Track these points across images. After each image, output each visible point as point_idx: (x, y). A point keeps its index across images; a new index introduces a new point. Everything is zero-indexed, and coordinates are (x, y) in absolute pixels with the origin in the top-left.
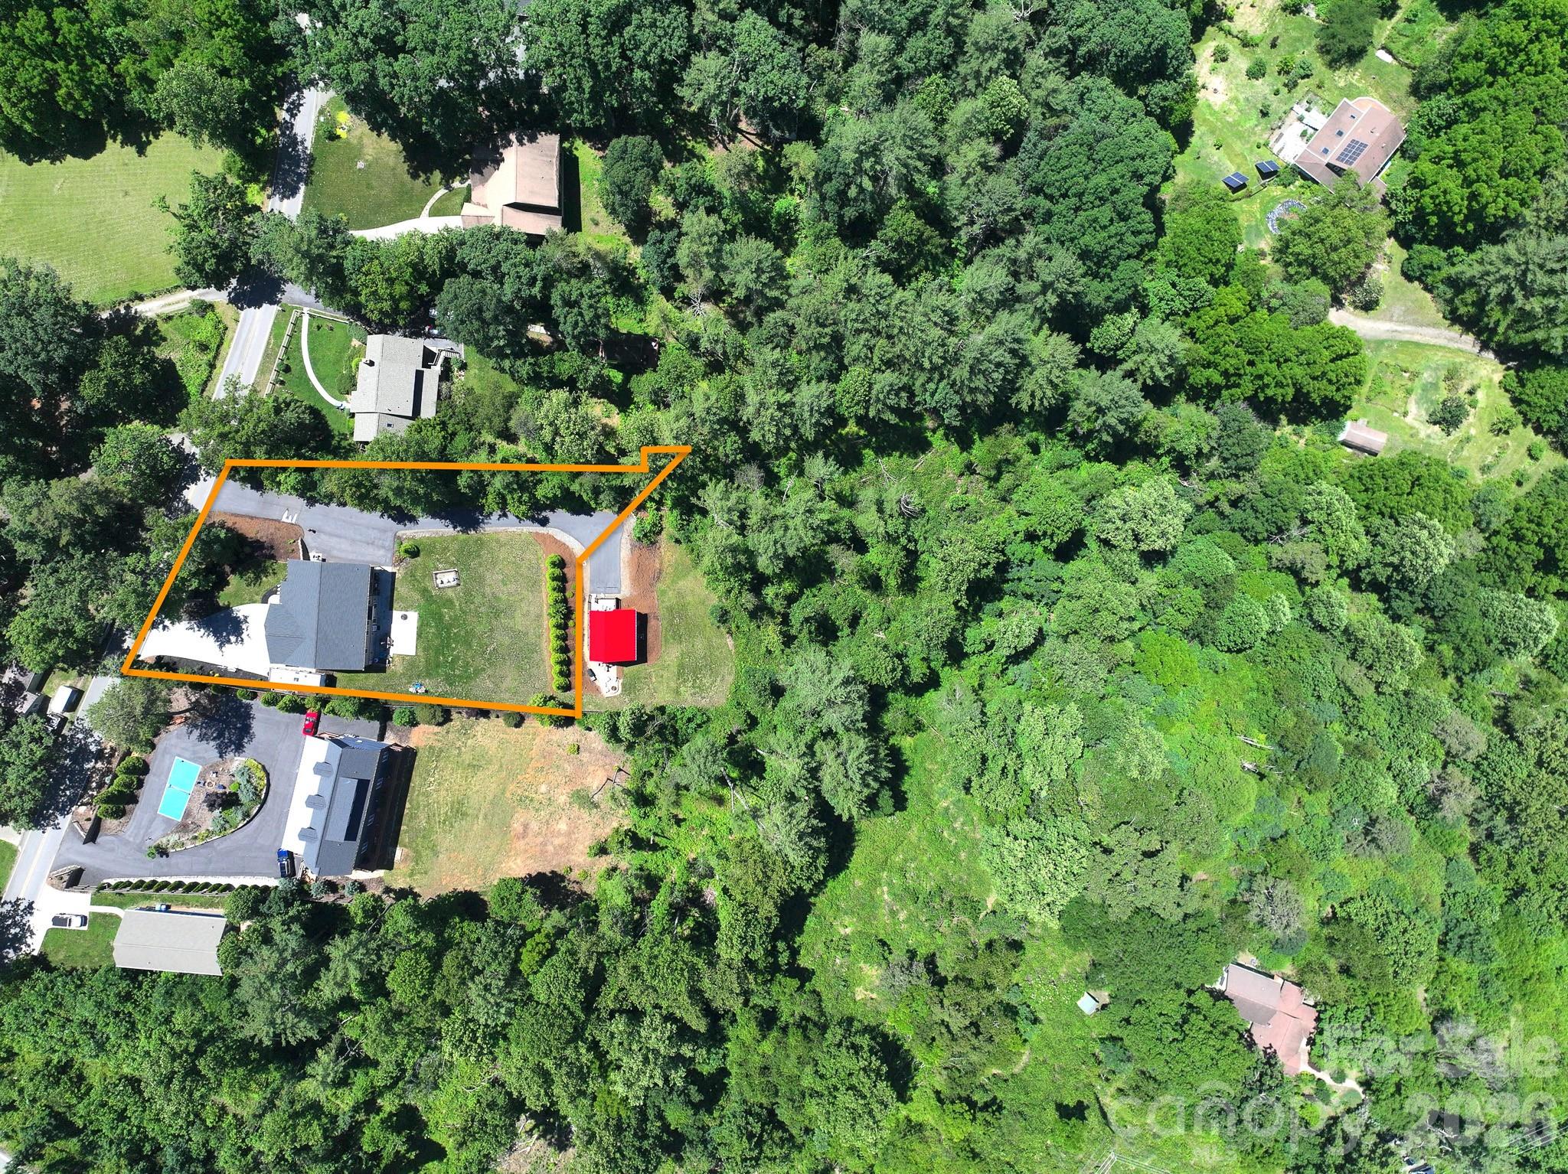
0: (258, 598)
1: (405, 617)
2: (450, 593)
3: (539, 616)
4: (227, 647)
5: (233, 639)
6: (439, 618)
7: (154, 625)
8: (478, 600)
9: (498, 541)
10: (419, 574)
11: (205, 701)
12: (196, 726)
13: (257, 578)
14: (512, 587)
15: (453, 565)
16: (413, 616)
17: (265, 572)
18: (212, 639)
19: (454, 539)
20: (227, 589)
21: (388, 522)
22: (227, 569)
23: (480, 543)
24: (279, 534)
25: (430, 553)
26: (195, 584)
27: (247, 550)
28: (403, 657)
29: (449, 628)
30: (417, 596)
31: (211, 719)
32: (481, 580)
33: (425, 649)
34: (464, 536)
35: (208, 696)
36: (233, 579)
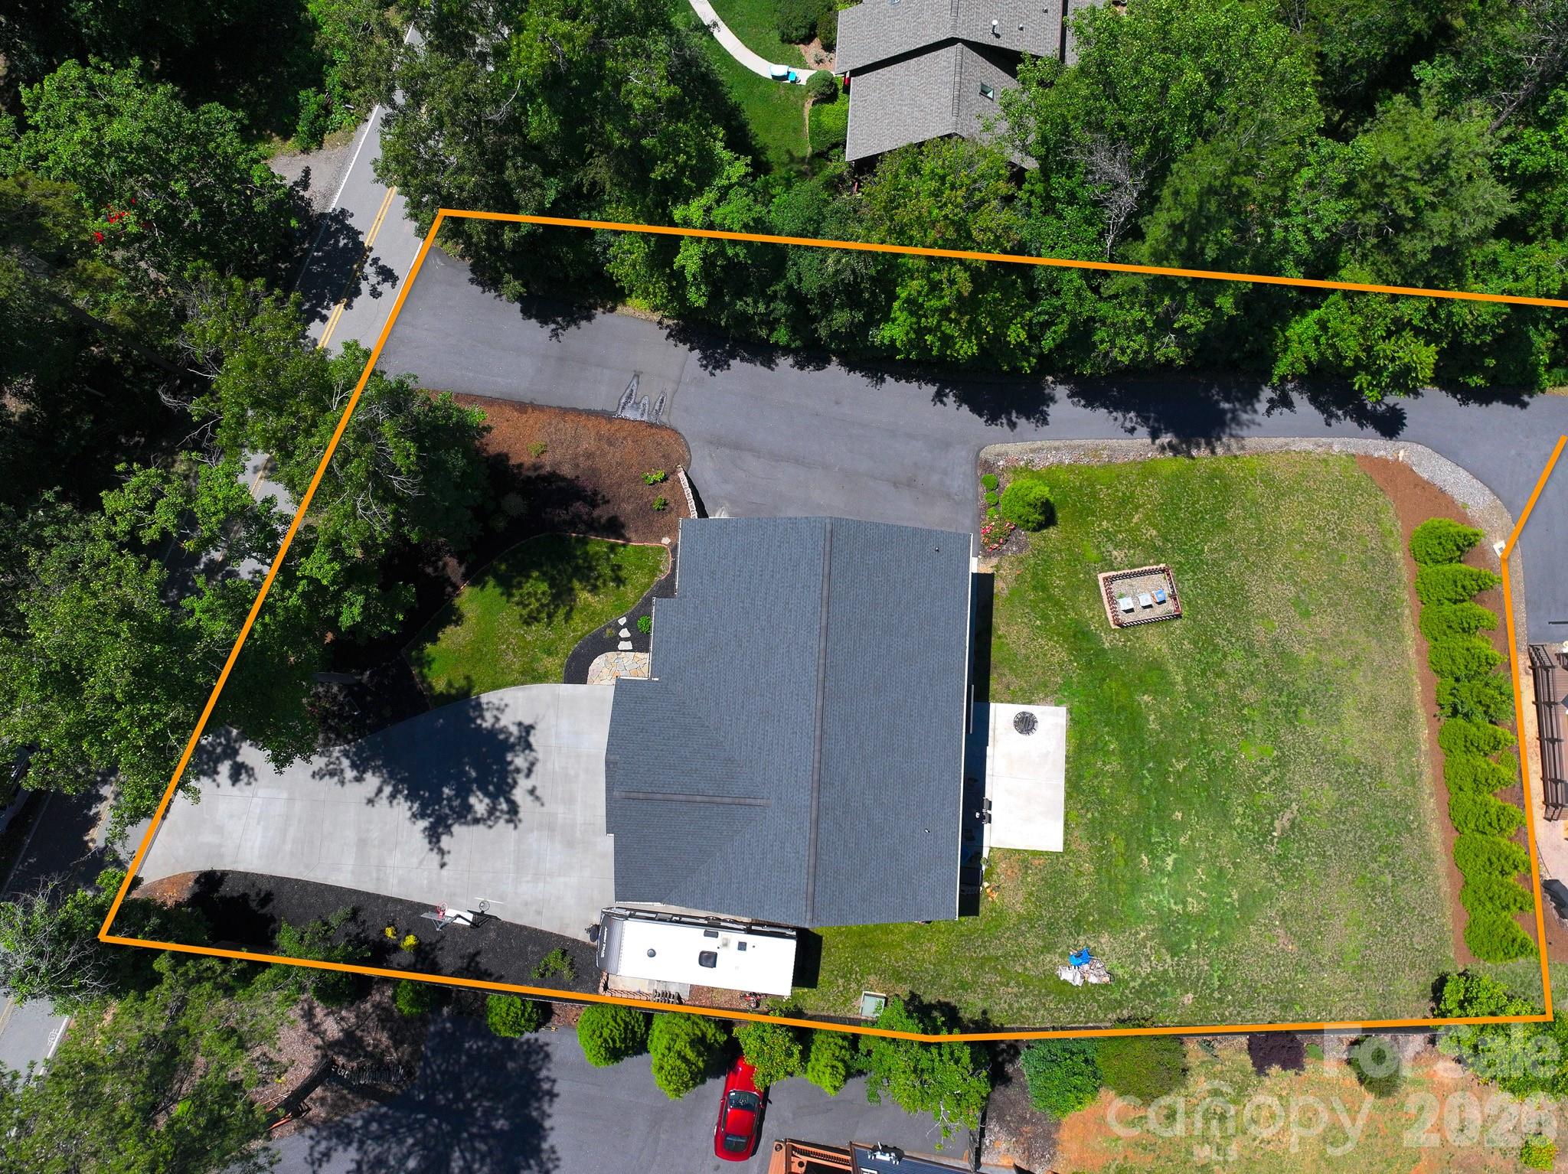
0: (553, 663)
1: (1025, 724)
2: (1155, 643)
3: (1405, 715)
4: (461, 838)
5: (479, 804)
6: (1131, 723)
7: (205, 764)
8: (1235, 663)
9: (1268, 480)
10: (1057, 581)
11: (377, 1038)
12: (343, 1135)
13: (562, 595)
14: (1324, 623)
15: (1155, 551)
16: (1052, 719)
17: (586, 573)
18: (403, 809)
19: (1147, 471)
20: (451, 637)
21: (957, 417)
22: (453, 568)
23: (1223, 488)
24: (614, 455)
25: (1084, 513)
26: (351, 614)
27: (514, 504)
28: (1024, 859)
29: (1160, 755)
30: (1060, 654)
31: (401, 1103)
32: (1235, 599)
33: (1097, 830)
34: (1171, 464)
35: (386, 1017)
36: (469, 600)
